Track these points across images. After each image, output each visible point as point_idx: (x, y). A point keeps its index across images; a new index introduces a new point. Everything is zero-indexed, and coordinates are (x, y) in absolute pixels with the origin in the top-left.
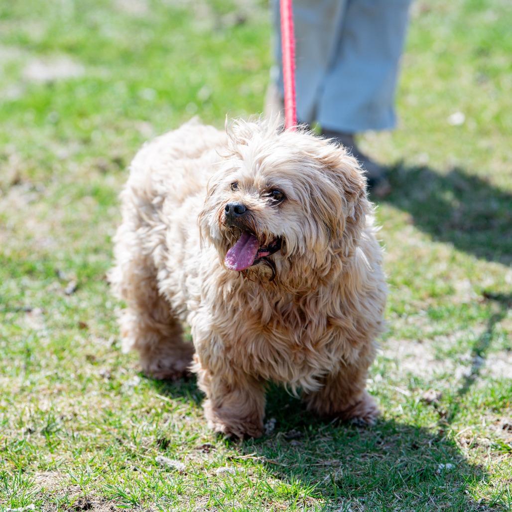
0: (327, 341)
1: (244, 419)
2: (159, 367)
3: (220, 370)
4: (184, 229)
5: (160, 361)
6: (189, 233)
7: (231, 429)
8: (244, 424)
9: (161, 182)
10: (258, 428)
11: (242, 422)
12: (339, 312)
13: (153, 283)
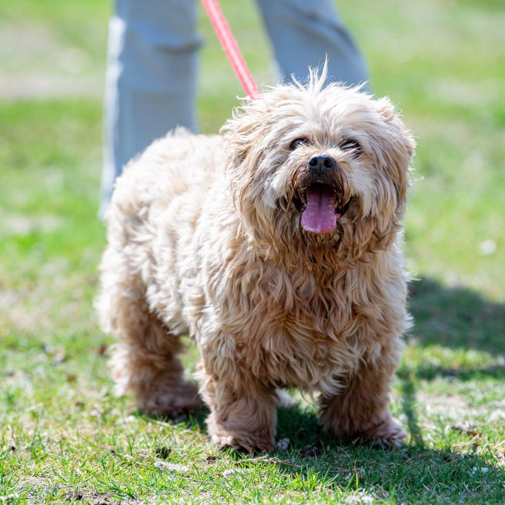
0: (351, 332)
1: (254, 432)
2: (157, 403)
3: (225, 373)
4: (173, 231)
5: (157, 398)
6: (179, 233)
7: (240, 442)
8: (253, 438)
9: (147, 190)
10: (268, 443)
11: (251, 435)
12: (365, 299)
13: (144, 306)
